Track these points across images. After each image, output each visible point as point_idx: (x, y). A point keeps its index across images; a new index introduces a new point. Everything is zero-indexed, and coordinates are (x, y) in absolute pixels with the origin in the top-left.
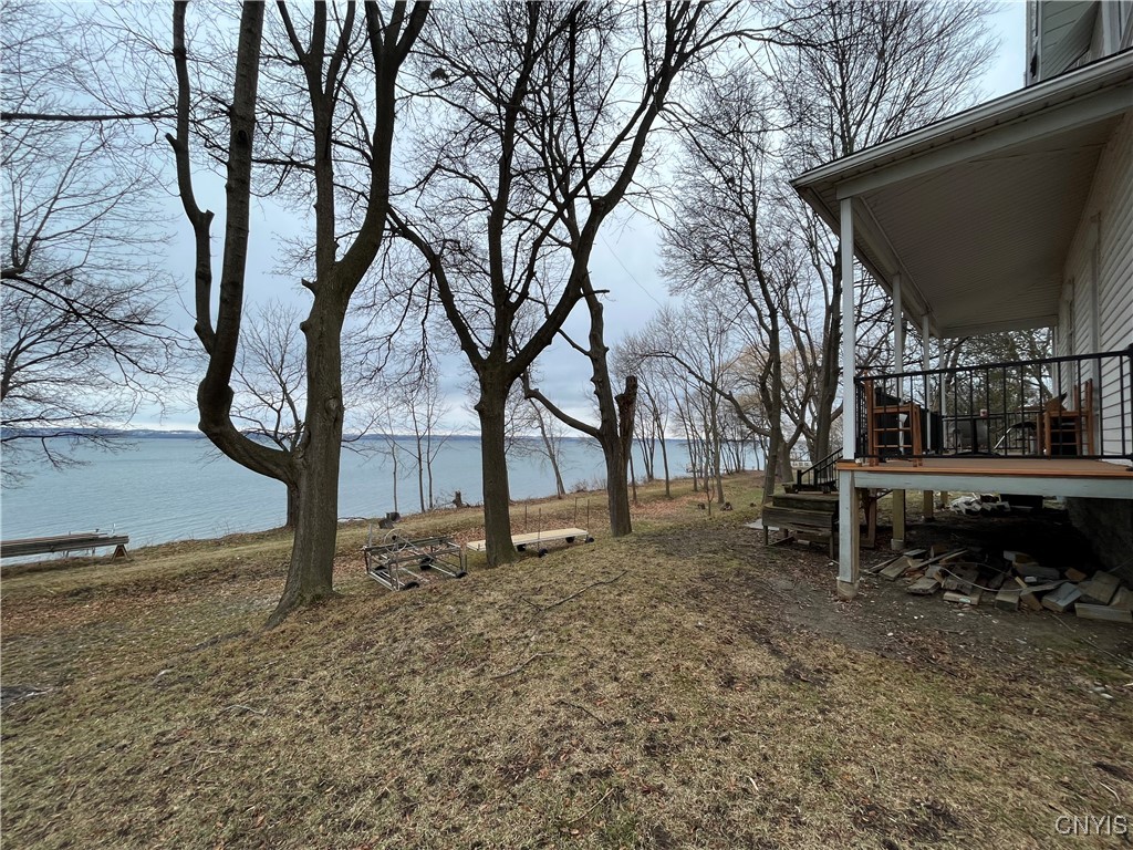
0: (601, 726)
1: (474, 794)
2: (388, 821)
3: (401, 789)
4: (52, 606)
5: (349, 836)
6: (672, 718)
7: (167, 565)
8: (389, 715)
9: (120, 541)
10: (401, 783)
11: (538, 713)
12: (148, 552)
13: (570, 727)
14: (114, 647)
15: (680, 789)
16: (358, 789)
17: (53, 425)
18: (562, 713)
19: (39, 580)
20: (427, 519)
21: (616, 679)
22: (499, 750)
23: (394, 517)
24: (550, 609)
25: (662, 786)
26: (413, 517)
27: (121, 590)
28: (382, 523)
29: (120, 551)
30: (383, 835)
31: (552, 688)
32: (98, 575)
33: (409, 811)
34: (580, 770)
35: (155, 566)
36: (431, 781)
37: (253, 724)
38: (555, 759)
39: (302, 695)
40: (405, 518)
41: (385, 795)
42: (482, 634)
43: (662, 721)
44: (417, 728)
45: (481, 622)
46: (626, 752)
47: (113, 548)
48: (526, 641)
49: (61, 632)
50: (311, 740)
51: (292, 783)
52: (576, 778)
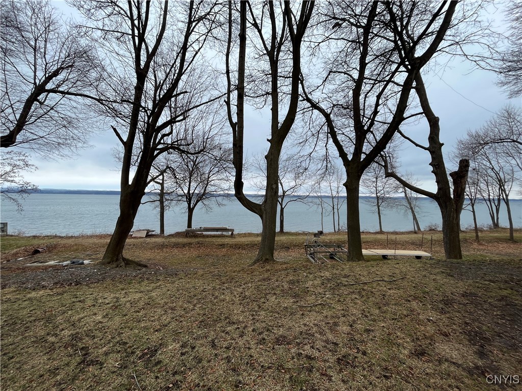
0: (327, 341)
1: (262, 341)
2: (235, 336)
3: (244, 329)
4: (216, 248)
5: (223, 334)
6: (364, 353)
7: (243, 240)
8: (258, 305)
9: (232, 230)
10: (246, 326)
11: (305, 325)
12: (239, 235)
13: (313, 336)
14: (228, 264)
15: (339, 382)
16: (234, 323)
17: (218, 193)
18: (315, 329)
19: (214, 240)
20: (336, 236)
21: (351, 326)
22: (281, 331)
23: (321, 233)
24: (345, 285)
25: (332, 376)
26: (330, 234)
27: (231, 246)
28: (315, 235)
29: (232, 234)
30: (231, 339)
31: (318, 318)
32: (227, 241)
33: (241, 336)
34: (303, 353)
35: (240, 240)
36: (253, 330)
37: (223, 294)
38: (298, 344)
39: (240, 290)
40: (326, 234)
41: (239, 328)
42: (308, 288)
43: (358, 352)
44: (263, 313)
45: (311, 283)
46: (329, 356)
47: (230, 233)
48: (323, 296)
49: (217, 256)
50: (233, 304)
51: (221, 314)
52: (300, 355)
